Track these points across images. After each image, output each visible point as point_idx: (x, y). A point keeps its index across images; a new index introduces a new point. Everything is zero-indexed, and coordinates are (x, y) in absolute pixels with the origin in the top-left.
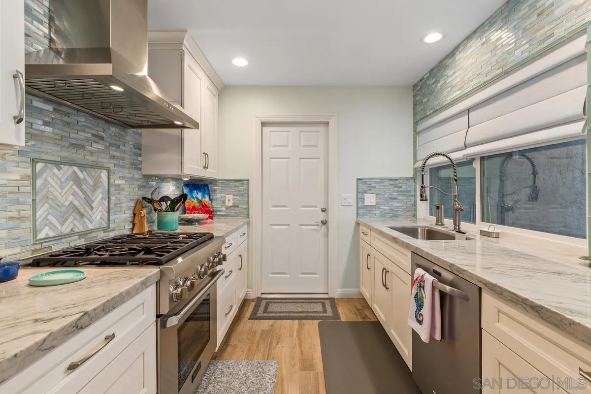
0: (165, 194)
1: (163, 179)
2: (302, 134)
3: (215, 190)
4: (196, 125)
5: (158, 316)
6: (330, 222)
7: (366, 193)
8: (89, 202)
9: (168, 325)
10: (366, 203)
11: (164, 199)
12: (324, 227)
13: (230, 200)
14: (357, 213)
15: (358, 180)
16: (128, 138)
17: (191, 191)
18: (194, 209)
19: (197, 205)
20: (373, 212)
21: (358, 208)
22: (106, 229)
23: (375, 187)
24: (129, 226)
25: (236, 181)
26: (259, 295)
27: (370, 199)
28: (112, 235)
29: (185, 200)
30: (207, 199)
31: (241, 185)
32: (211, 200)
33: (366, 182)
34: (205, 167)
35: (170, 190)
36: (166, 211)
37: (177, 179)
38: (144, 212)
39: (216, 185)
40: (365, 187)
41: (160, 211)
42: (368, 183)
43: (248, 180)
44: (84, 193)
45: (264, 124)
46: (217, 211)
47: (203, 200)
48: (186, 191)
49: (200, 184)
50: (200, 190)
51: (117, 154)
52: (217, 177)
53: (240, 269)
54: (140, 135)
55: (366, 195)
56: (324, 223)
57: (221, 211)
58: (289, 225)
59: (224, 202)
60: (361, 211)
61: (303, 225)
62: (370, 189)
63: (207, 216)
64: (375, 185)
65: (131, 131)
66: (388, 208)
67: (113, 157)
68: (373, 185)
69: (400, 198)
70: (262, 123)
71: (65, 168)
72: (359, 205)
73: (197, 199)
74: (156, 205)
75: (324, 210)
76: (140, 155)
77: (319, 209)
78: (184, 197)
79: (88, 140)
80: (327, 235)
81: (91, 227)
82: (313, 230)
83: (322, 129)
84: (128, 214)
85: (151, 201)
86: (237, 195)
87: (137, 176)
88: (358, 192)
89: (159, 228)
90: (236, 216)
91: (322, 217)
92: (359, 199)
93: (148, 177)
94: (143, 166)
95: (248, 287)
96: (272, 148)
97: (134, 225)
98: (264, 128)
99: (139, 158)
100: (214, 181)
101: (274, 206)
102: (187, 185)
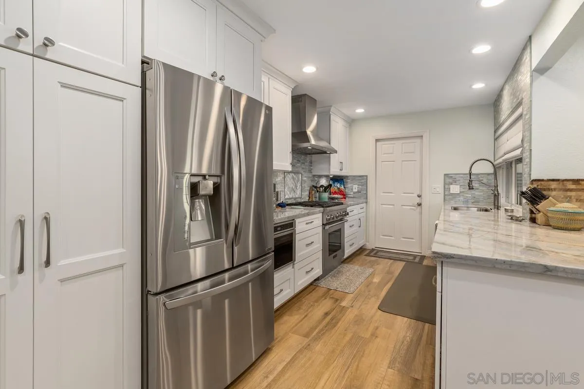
0: (321, 184)
1: (320, 176)
2: (403, 144)
3: (347, 182)
4: (336, 152)
5: (323, 224)
6: (423, 204)
7: (452, 184)
8: (296, 187)
9: (326, 228)
10: (451, 192)
11: (322, 186)
12: (419, 207)
13: (355, 188)
14: (444, 199)
15: (445, 175)
16: (308, 159)
17: (334, 183)
18: (335, 193)
19: (337, 191)
20: (457, 198)
21: (445, 195)
22: (301, 198)
23: (459, 180)
24: (308, 198)
25: (360, 176)
26: (373, 248)
27: (455, 189)
28: (302, 201)
29: (331, 187)
30: (342, 187)
31: (362, 180)
32: (344, 188)
33: (451, 177)
34: (341, 170)
35: (324, 182)
36: (322, 192)
37: (327, 176)
38: (313, 192)
39: (347, 179)
40: (451, 180)
41: (320, 192)
42: (454, 177)
43: (367, 176)
44: (295, 183)
45: (377, 140)
46: (348, 194)
47: (340, 188)
48: (331, 182)
49: (339, 178)
50: (339, 183)
51: (304, 167)
52: (348, 175)
53: (360, 227)
54: (312, 157)
55: (451, 186)
56: (419, 205)
57: (350, 194)
58: (394, 205)
59: (352, 189)
60: (447, 198)
61: (404, 206)
62: (455, 182)
63: (342, 196)
64: (459, 179)
65: (308, 156)
66: (470, 196)
67: (303, 168)
68: (457, 179)
69: (481, 188)
70: (376, 140)
71: (291, 174)
72: (446, 193)
73: (337, 187)
74: (318, 190)
75: (419, 196)
76: (311, 166)
77: (416, 195)
78: (330, 186)
79: (296, 163)
80: (421, 213)
81: (297, 196)
82: (411, 209)
83: (418, 141)
84: (307, 193)
85: (316, 187)
86: (360, 185)
87: (310, 176)
88: (445, 184)
89: (319, 200)
90: (360, 197)
91: (418, 200)
92: (446, 189)
93: (314, 176)
94: (312, 171)
95: (366, 242)
96: (383, 155)
97: (309, 198)
98: (377, 143)
99: (311, 168)
100: (347, 177)
101: (384, 193)
102: (332, 179)
